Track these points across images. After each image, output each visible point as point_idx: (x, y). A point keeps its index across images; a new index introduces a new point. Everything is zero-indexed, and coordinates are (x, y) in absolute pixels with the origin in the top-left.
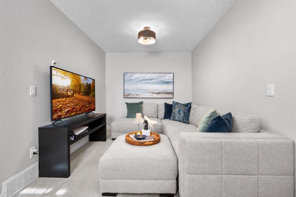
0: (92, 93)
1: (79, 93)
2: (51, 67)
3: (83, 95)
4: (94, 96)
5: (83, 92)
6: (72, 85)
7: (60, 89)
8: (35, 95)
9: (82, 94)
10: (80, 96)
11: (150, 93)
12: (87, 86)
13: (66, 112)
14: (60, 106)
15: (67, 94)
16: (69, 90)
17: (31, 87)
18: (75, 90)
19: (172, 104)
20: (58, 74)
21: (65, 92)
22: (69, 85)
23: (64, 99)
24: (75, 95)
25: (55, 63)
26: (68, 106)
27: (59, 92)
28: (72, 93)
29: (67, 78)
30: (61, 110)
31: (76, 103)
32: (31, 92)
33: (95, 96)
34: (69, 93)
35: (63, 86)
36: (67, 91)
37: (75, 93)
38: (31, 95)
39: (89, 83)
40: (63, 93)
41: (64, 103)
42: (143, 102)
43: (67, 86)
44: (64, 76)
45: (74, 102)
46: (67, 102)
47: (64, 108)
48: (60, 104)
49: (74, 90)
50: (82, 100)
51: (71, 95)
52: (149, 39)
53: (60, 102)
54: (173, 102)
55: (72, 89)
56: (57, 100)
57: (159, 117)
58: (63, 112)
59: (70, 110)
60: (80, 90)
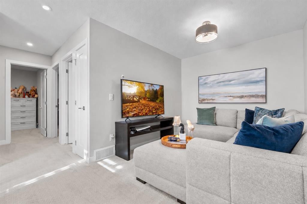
0: (160, 98)
1: (144, 99)
2: (121, 80)
3: (148, 101)
4: (162, 102)
5: (148, 98)
6: (137, 92)
7: (127, 96)
8: (112, 100)
9: (148, 99)
10: (146, 102)
11: (230, 97)
12: (153, 92)
13: (133, 114)
14: (127, 110)
15: (134, 99)
16: (135, 97)
17: (110, 94)
18: (141, 96)
19: (254, 110)
20: (126, 84)
21: (132, 98)
22: (135, 92)
23: (131, 104)
24: (140, 101)
25: (123, 77)
26: (134, 110)
27: (126, 99)
28: (138, 99)
29: (133, 86)
30: (128, 113)
31: (142, 108)
32: (110, 98)
33: (164, 102)
34: (135, 99)
35: (130, 94)
36: (134, 97)
37: (141, 99)
38: (110, 100)
39: (155, 89)
40: (130, 99)
41: (131, 107)
42: (215, 107)
43: (133, 93)
44: (130, 85)
45: (140, 107)
46: (133, 107)
47: (131, 112)
48: (128, 108)
49: (139, 96)
50: (148, 106)
51: (137, 100)
52: (209, 35)
53: (128, 106)
54: (256, 107)
55: (138, 95)
56: (125, 104)
57: (237, 127)
58: (130, 114)
59: (136, 114)
60: (146, 96)
